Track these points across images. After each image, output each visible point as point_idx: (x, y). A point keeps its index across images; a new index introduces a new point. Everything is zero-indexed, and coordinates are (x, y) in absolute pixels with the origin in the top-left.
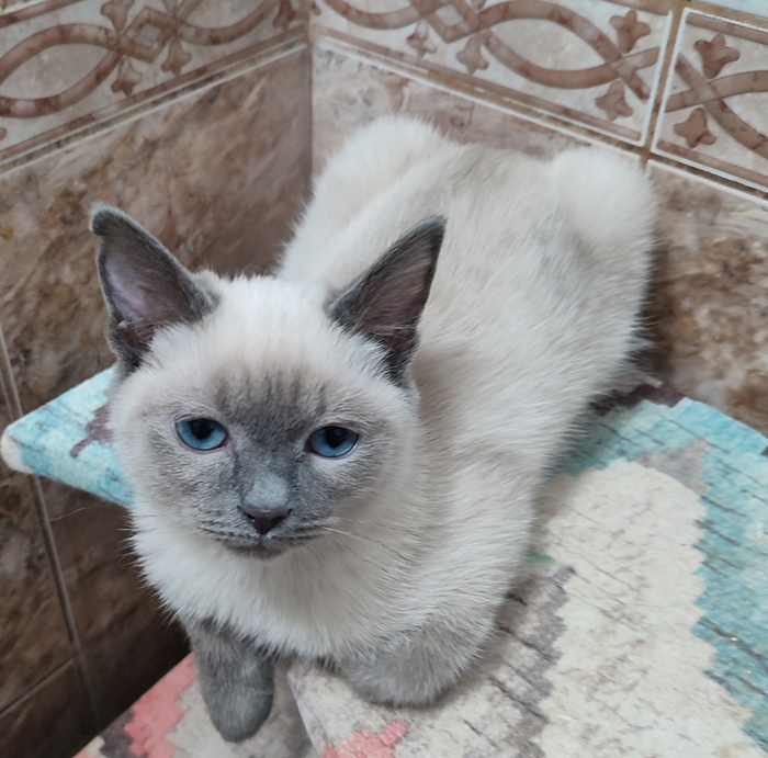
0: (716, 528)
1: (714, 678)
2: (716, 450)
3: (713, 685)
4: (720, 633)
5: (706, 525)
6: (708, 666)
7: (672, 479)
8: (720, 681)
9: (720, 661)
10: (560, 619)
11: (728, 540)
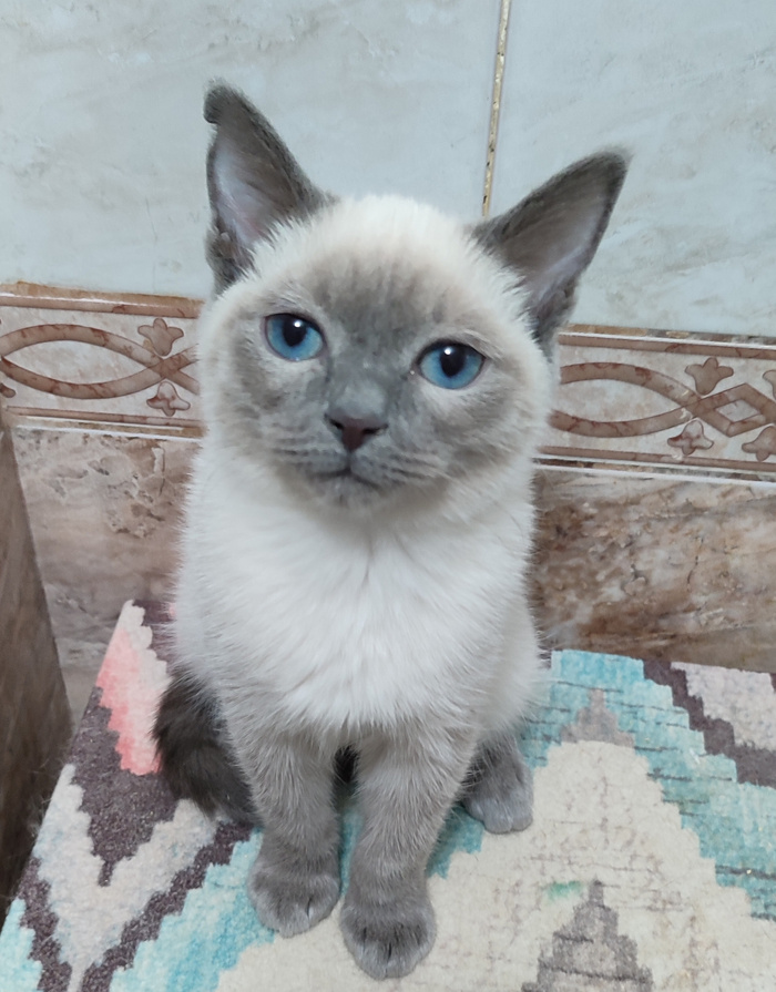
0: (665, 772)
1: (760, 917)
2: (612, 694)
3: (764, 923)
4: (735, 872)
5: (656, 774)
6: (749, 908)
7: (603, 743)
8: (767, 917)
9: (753, 899)
10: (625, 938)
11: (680, 779)
